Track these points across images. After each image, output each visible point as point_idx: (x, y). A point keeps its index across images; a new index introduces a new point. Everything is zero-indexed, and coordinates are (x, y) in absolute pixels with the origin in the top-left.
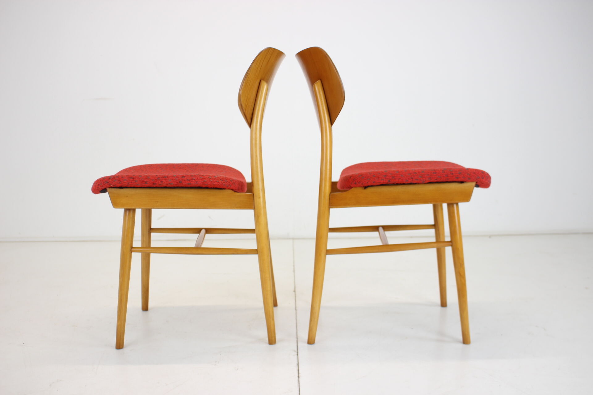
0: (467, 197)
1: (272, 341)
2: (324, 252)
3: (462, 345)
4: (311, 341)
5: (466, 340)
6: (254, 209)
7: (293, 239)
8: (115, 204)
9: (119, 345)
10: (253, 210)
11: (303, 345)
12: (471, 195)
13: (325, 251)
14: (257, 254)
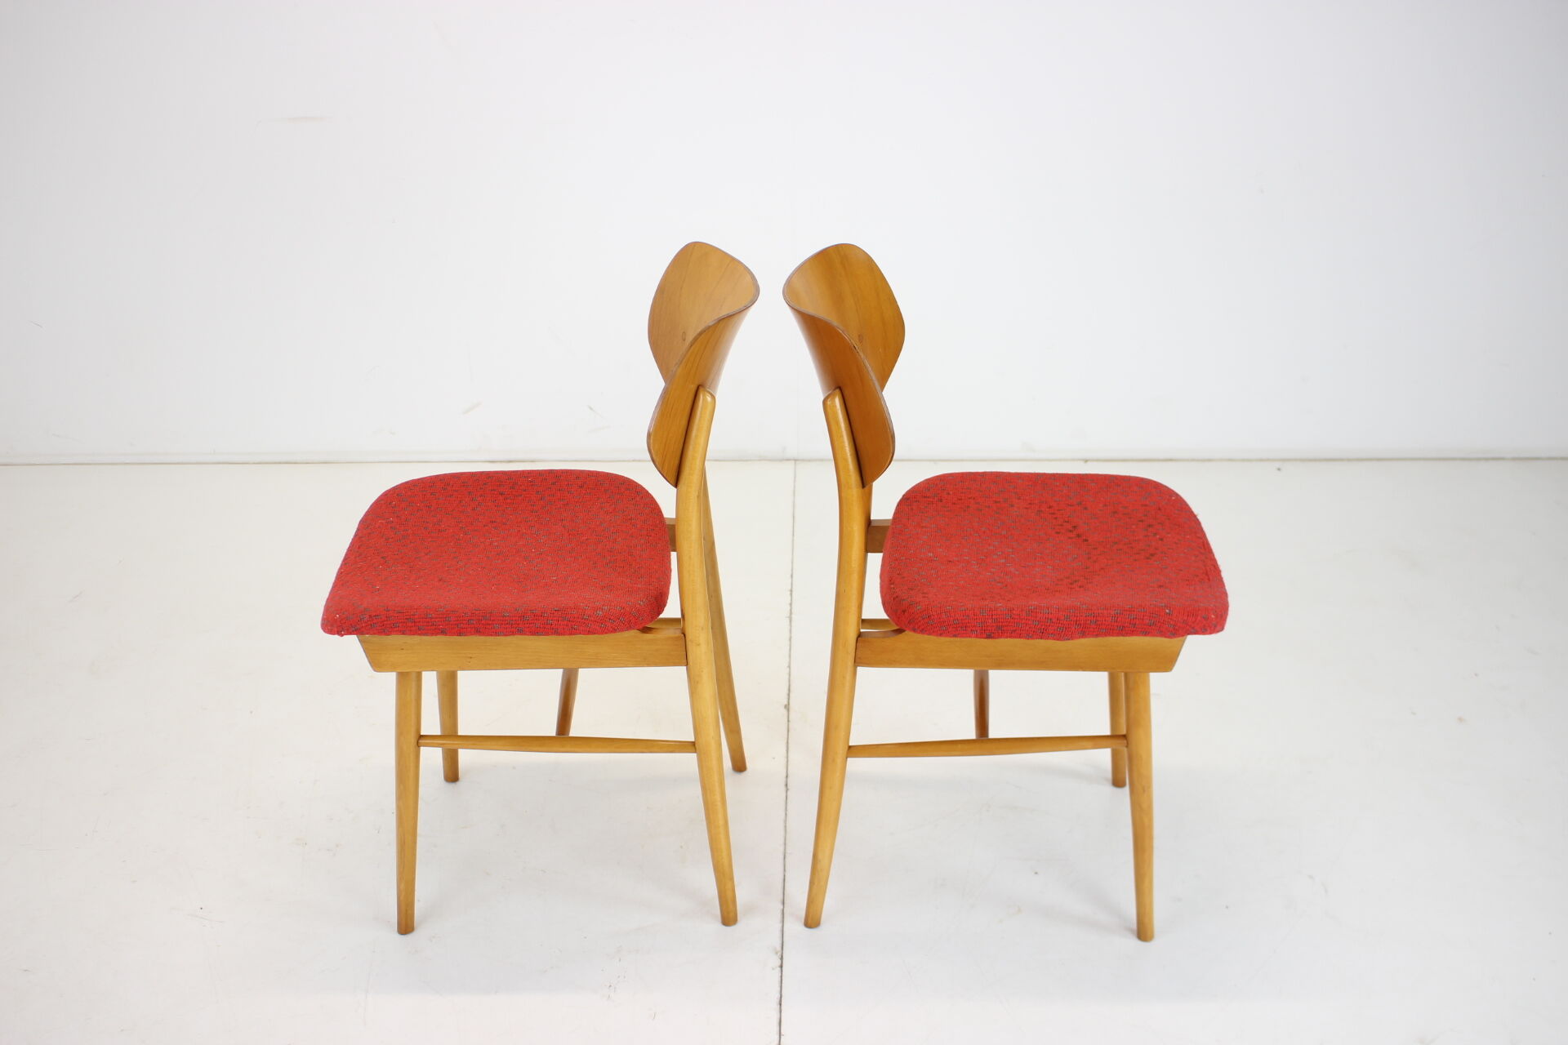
0: (1166, 663)
1: (729, 918)
2: (841, 750)
3: (1135, 942)
4: (812, 921)
5: (1143, 932)
6: (687, 665)
7: (796, 460)
8: (377, 665)
9: (406, 926)
10: (684, 668)
11: (795, 927)
12: (1176, 660)
13: (847, 748)
14: (695, 752)
